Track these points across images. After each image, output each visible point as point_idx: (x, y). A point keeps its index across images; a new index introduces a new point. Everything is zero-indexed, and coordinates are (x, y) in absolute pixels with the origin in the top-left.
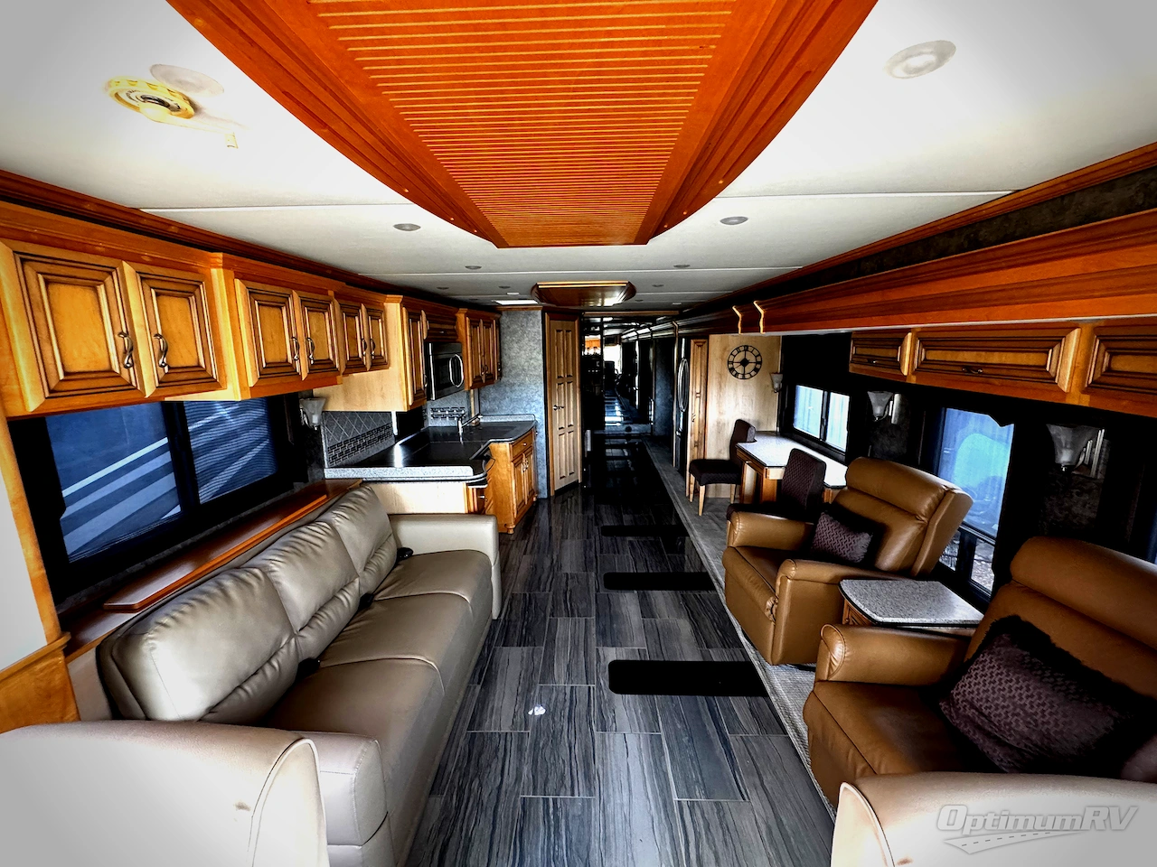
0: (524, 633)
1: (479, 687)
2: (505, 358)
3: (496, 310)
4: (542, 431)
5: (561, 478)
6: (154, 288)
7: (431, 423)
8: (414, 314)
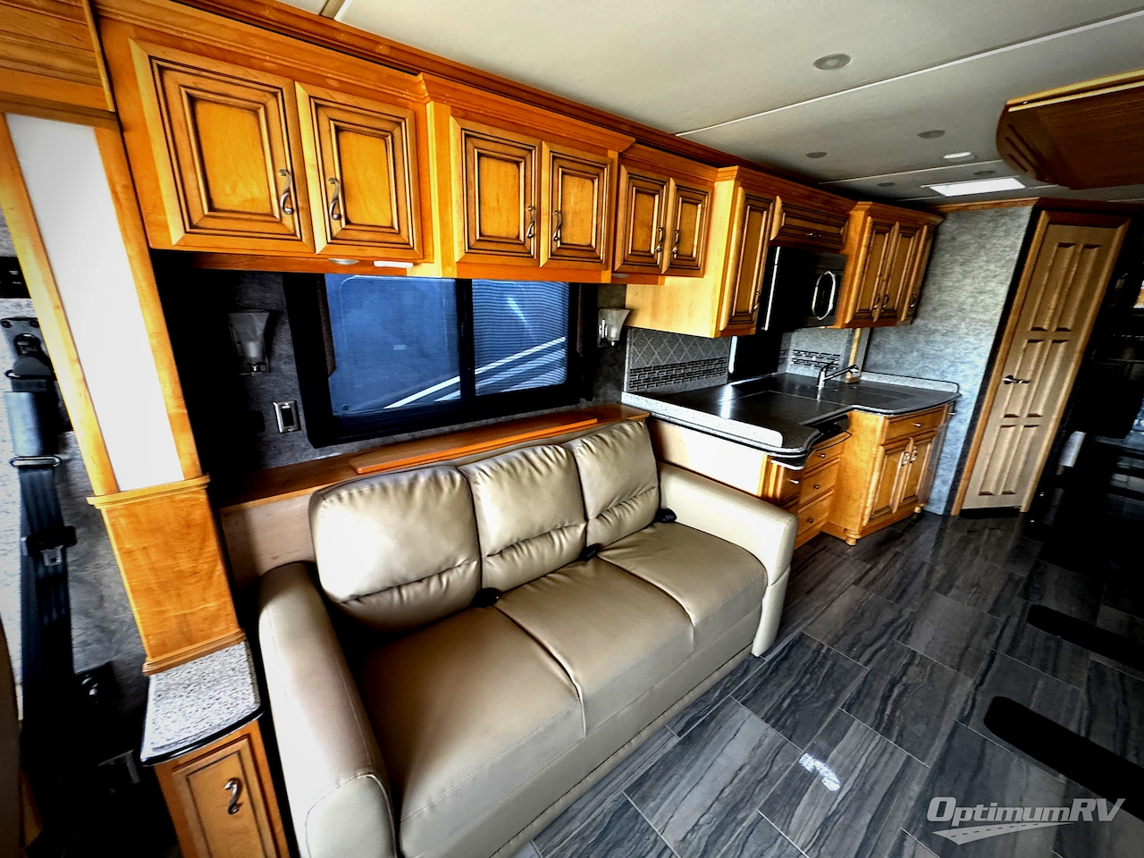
0: (785, 705)
1: (676, 740)
2: (931, 290)
3: (935, 209)
4: (966, 412)
5: (982, 494)
6: (333, 120)
7: (791, 368)
8: (759, 199)
